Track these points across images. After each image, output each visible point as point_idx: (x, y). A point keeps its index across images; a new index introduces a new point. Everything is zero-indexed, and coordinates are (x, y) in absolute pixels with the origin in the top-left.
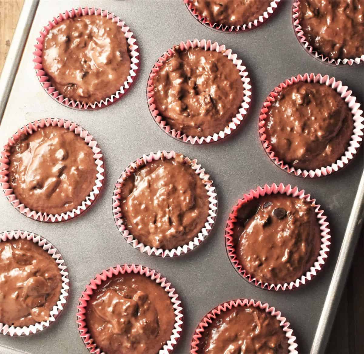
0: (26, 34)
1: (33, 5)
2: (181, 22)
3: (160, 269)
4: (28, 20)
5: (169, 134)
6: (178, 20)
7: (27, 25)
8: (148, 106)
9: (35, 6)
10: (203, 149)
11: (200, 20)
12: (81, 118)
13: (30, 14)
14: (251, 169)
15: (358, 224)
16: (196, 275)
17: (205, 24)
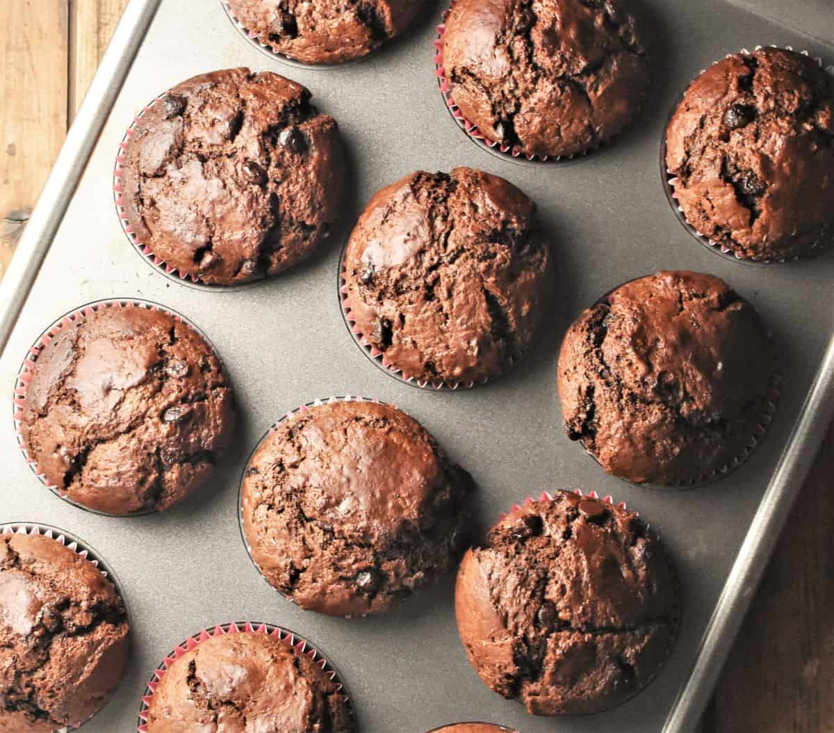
0: (102, 116)
1: (124, 57)
2: (427, 129)
3: (321, 637)
4: (111, 87)
5: (375, 361)
6: (423, 126)
7: (107, 97)
8: (337, 298)
9: (128, 59)
10: (442, 401)
11: (468, 131)
12: (196, 306)
13: (116, 75)
14: (536, 455)
15: (744, 595)
16: (394, 660)
17: (478, 139)
